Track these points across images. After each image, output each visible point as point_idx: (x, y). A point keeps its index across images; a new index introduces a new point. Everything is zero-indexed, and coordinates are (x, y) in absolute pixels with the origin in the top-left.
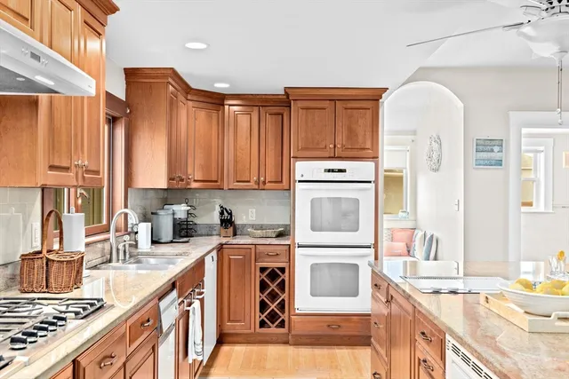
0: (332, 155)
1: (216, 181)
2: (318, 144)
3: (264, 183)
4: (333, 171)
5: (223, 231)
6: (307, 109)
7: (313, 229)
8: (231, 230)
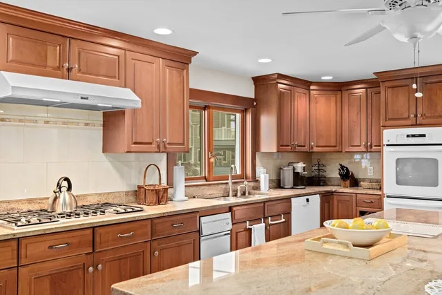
0: (414, 123)
1: (335, 146)
2: (402, 115)
3: (371, 146)
4: (413, 136)
5: (342, 183)
6: (392, 87)
7: (398, 183)
8: (348, 182)
